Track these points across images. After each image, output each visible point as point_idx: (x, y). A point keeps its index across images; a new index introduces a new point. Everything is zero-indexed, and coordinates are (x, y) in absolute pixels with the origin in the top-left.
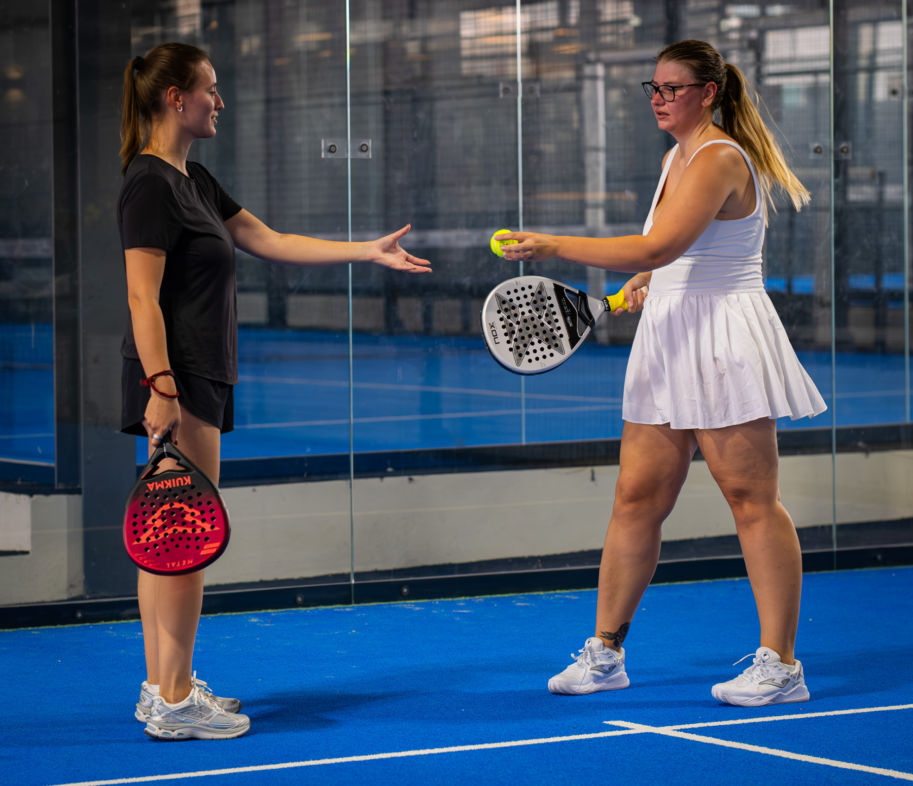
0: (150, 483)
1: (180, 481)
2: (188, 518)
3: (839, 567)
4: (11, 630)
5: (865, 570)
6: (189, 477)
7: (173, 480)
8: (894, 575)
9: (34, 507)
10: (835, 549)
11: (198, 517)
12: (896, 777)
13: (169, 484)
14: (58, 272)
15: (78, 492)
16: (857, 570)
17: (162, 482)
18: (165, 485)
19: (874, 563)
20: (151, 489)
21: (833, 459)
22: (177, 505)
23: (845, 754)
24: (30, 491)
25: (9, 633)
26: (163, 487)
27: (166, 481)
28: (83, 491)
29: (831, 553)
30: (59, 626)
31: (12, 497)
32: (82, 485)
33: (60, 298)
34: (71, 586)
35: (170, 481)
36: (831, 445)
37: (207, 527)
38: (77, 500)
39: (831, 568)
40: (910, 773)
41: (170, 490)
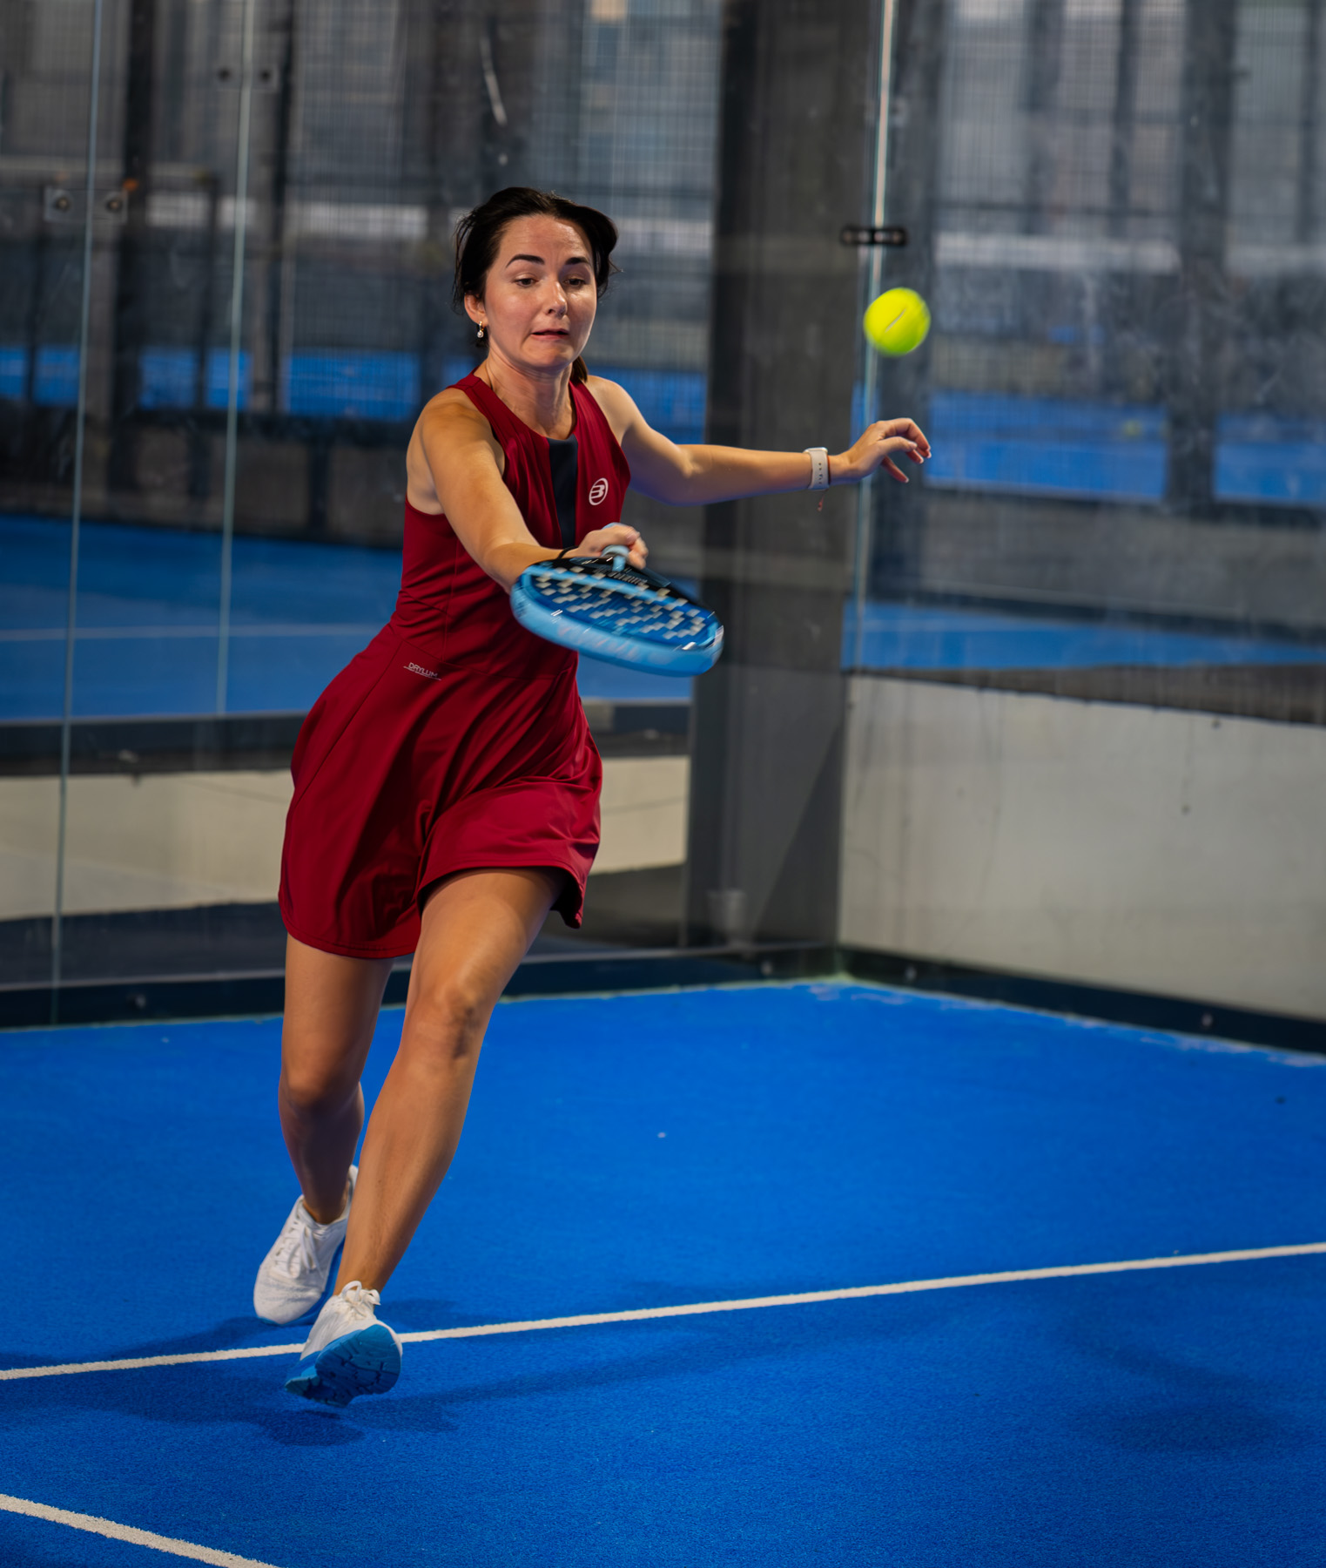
3: (64, 1019)
5: (111, 1026)
8: (165, 1040)
10: (56, 983)
12: (109, 1536)
16: (96, 1026)
19: (132, 1012)
21: (63, 790)
23: (18, 1476)
29: (47, 992)
36: (57, 754)
39: (45, 1021)
40: (137, 1527)
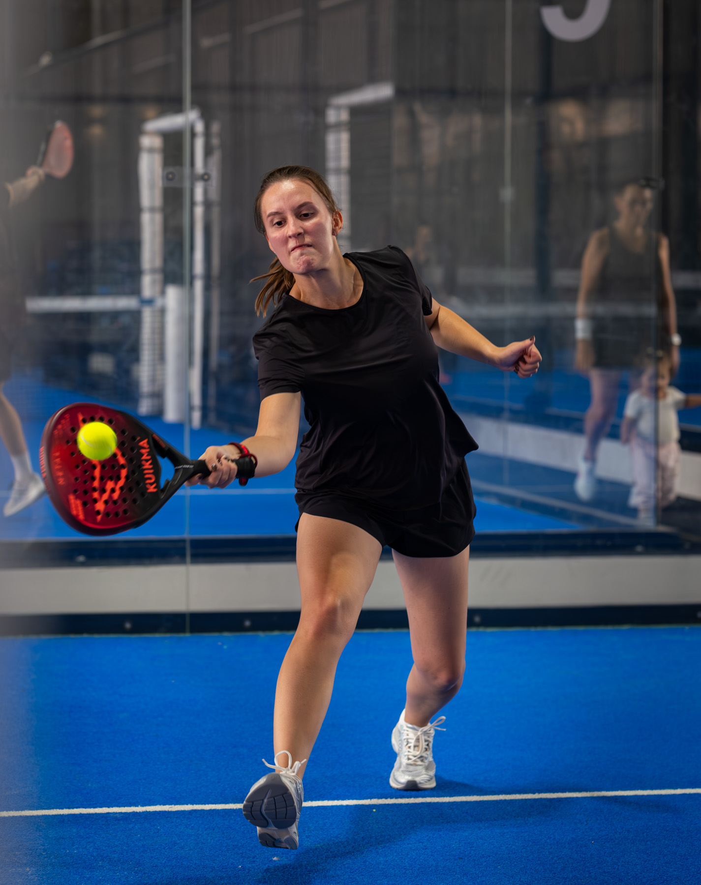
0: (148, 443)
1: (150, 479)
2: (110, 485)
6: (155, 490)
7: (151, 471)
11: (110, 497)
13: (147, 465)
17: (149, 457)
18: (147, 461)
20: (141, 443)
22: (124, 473)
26: (144, 457)
27: (150, 462)
35: (151, 467)
37: (100, 506)
41: (140, 466)
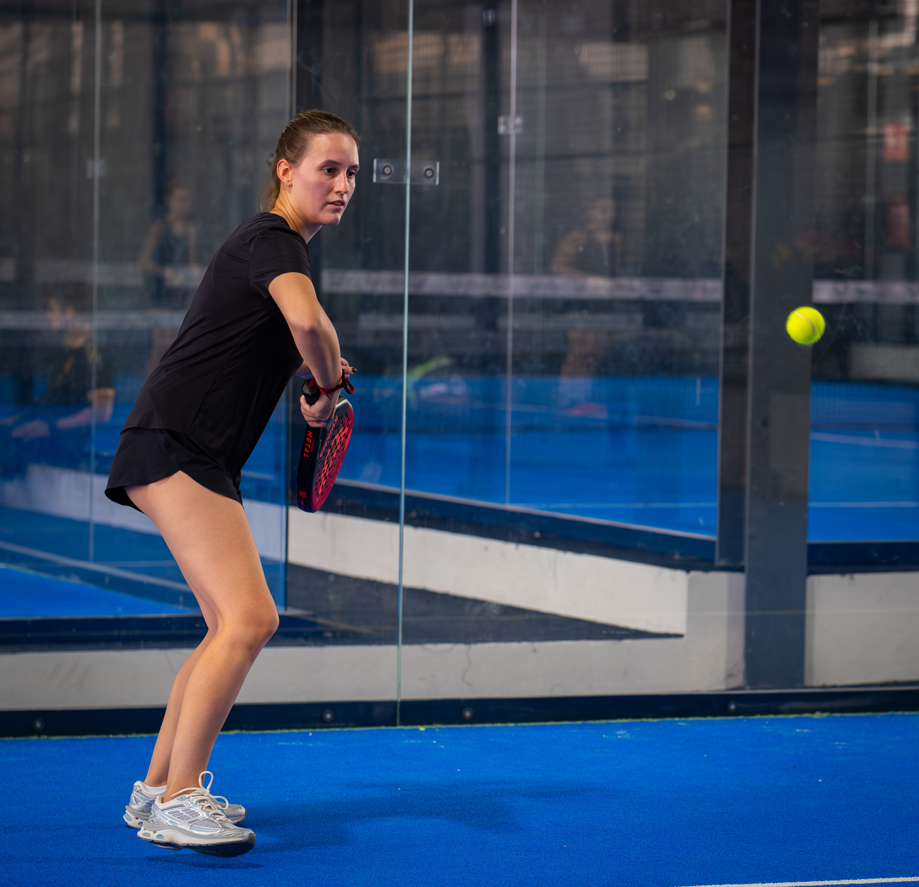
4: (655, 720)
9: (691, 585)
14: (728, 320)
15: (741, 569)
24: (687, 567)
25: (653, 723)
28: (747, 568)
30: (709, 718)
31: (667, 573)
32: (746, 563)
33: (728, 351)
34: (730, 676)
38: (739, 579)
